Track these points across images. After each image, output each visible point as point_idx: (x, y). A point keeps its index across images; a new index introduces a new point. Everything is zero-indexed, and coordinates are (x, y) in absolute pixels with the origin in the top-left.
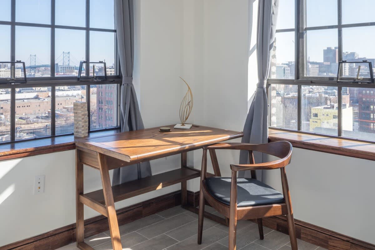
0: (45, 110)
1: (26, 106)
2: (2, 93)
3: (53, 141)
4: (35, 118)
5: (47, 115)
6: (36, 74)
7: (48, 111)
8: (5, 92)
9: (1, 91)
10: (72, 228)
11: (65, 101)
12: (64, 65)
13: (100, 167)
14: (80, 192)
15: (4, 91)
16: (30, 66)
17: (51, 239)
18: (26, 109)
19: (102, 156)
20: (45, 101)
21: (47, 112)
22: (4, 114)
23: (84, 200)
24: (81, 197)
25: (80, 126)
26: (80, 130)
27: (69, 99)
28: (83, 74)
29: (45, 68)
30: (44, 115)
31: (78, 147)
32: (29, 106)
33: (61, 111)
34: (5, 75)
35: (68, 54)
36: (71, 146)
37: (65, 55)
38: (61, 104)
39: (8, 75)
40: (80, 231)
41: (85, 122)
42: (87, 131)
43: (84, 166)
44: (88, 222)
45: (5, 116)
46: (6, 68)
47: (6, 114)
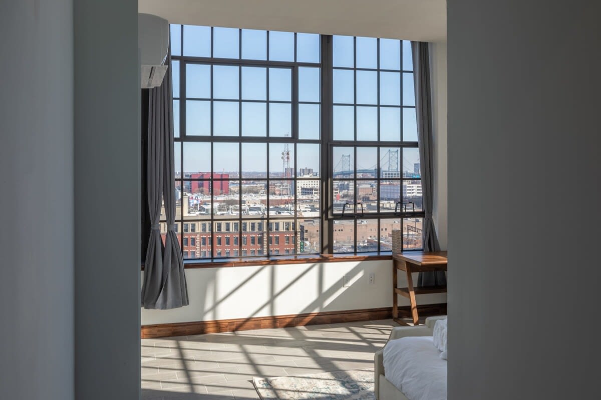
0: (363, 238)
1: (337, 231)
2: (307, 209)
3: (379, 254)
4: (350, 248)
5: (366, 244)
6: (350, 184)
7: (368, 240)
8: (310, 209)
9: (306, 208)
10: (390, 309)
11: (392, 225)
12: (390, 171)
13: (406, 270)
14: (395, 286)
15: (309, 207)
16: (343, 172)
17: (378, 313)
18: (338, 235)
19: (407, 263)
20: (363, 223)
21: (366, 241)
22: (309, 239)
23: (397, 291)
24: (396, 289)
25: (396, 246)
26: (396, 248)
27: (397, 222)
28: (398, 211)
29: (362, 175)
30: (362, 245)
31: (394, 258)
32: (342, 230)
33: (387, 240)
34: (309, 184)
35: (396, 153)
36: (390, 258)
37: (391, 155)
38: (386, 229)
39: (313, 185)
40: (395, 313)
41: (399, 243)
42: (401, 249)
43: (398, 270)
44: (400, 308)
45: (310, 242)
46: (311, 175)
47: (312, 239)
